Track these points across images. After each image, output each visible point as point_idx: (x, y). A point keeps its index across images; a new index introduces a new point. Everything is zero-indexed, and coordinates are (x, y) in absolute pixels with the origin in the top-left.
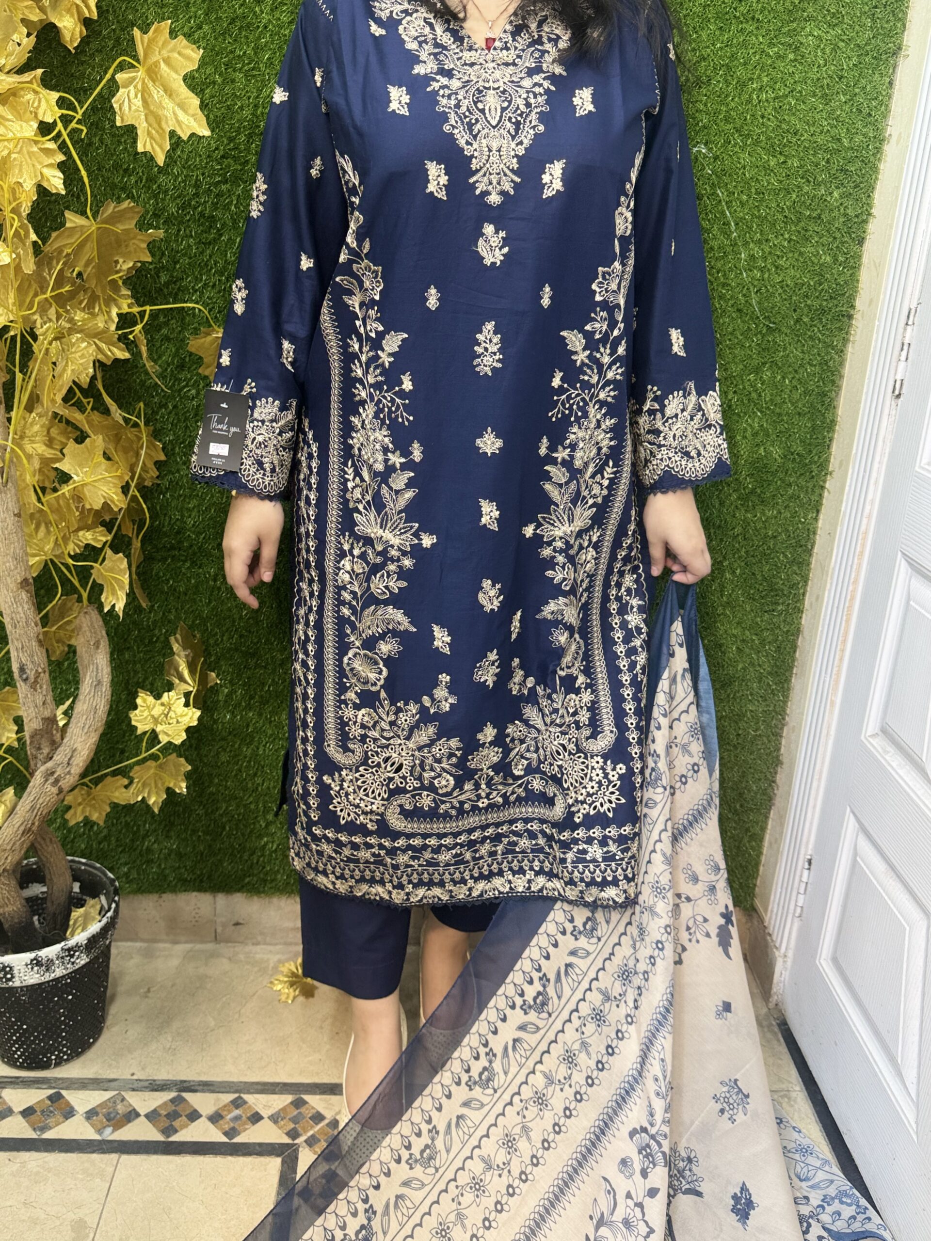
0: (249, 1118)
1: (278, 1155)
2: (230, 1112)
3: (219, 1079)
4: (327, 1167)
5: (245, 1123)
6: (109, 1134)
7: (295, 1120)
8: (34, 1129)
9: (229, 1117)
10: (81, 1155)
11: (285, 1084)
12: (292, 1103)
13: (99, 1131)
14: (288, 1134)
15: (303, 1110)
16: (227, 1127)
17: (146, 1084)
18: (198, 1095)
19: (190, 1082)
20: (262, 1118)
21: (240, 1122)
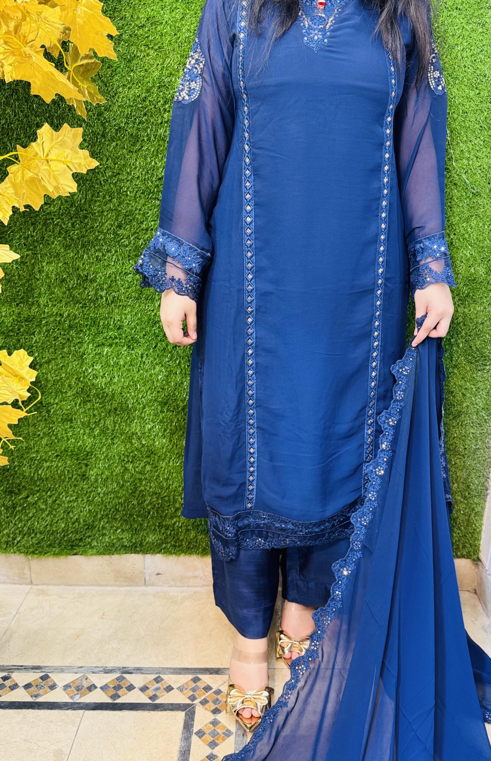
0: (165, 689)
1: (183, 711)
2: (153, 685)
3: (147, 666)
4: (214, 718)
5: (163, 692)
6: (78, 699)
7: (194, 690)
8: (32, 696)
9: (153, 688)
10: (60, 711)
11: (187, 669)
12: (192, 680)
13: (72, 697)
14: (189, 698)
15: (199, 684)
16: (151, 694)
17: (101, 669)
18: (133, 675)
19: (128, 668)
20: (173, 689)
21: (159, 691)
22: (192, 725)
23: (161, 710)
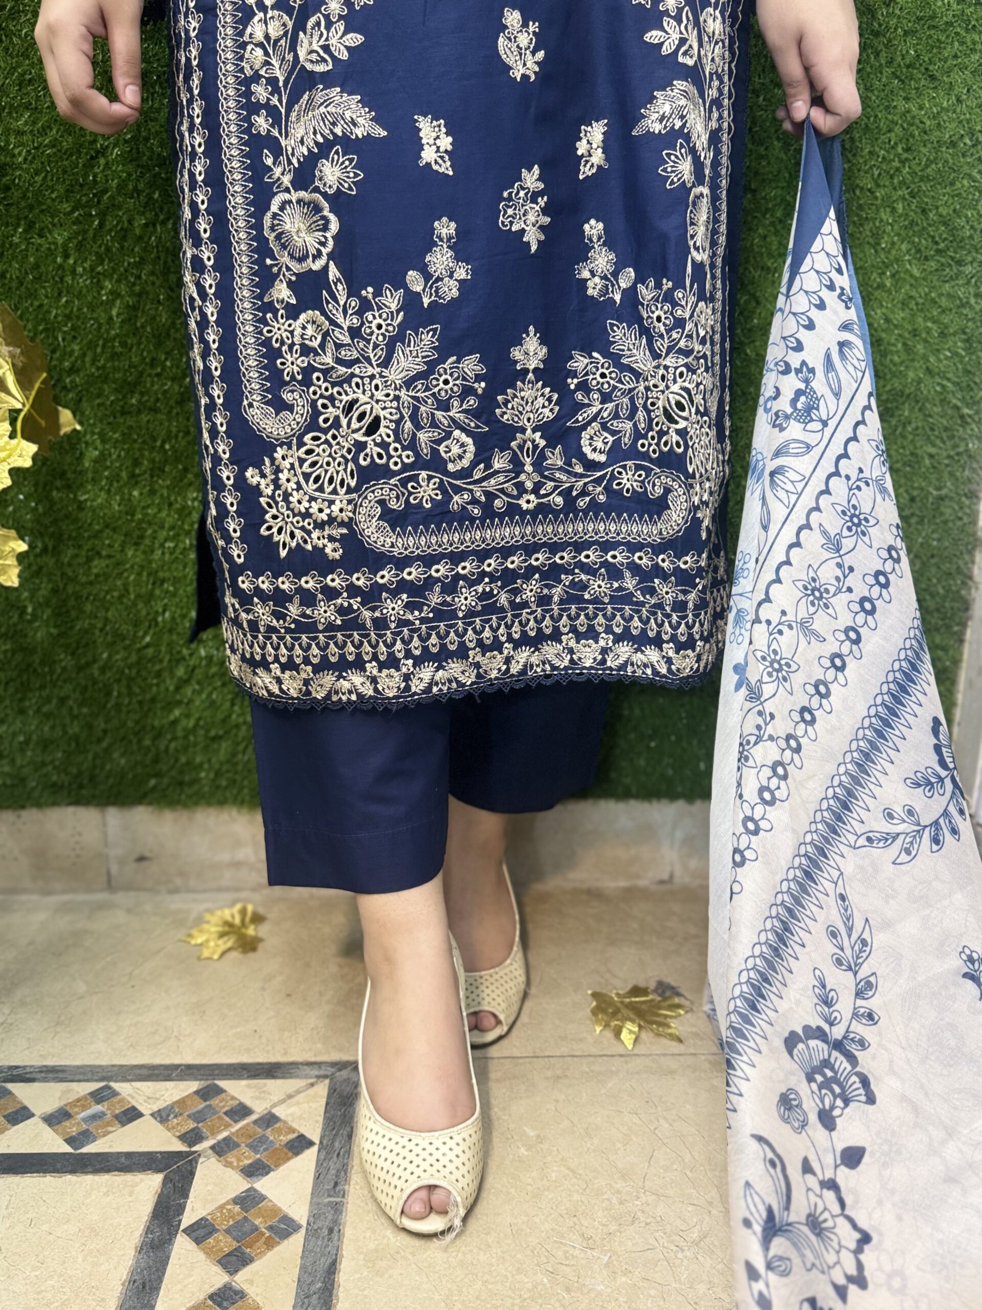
0: (116, 1117)
1: (159, 1171)
2: (84, 1108)
3: (77, 1063)
4: (247, 1186)
5: (109, 1124)
7: (198, 1117)
9: (83, 1115)
11: (189, 1067)
12: (197, 1093)
14: (183, 1138)
15: (215, 1102)
16: (74, 1131)
18: (36, 1084)
19: (25, 1067)
20: (140, 1115)
21: (99, 1122)
22: (181, 1209)
23: (96, 1171)
